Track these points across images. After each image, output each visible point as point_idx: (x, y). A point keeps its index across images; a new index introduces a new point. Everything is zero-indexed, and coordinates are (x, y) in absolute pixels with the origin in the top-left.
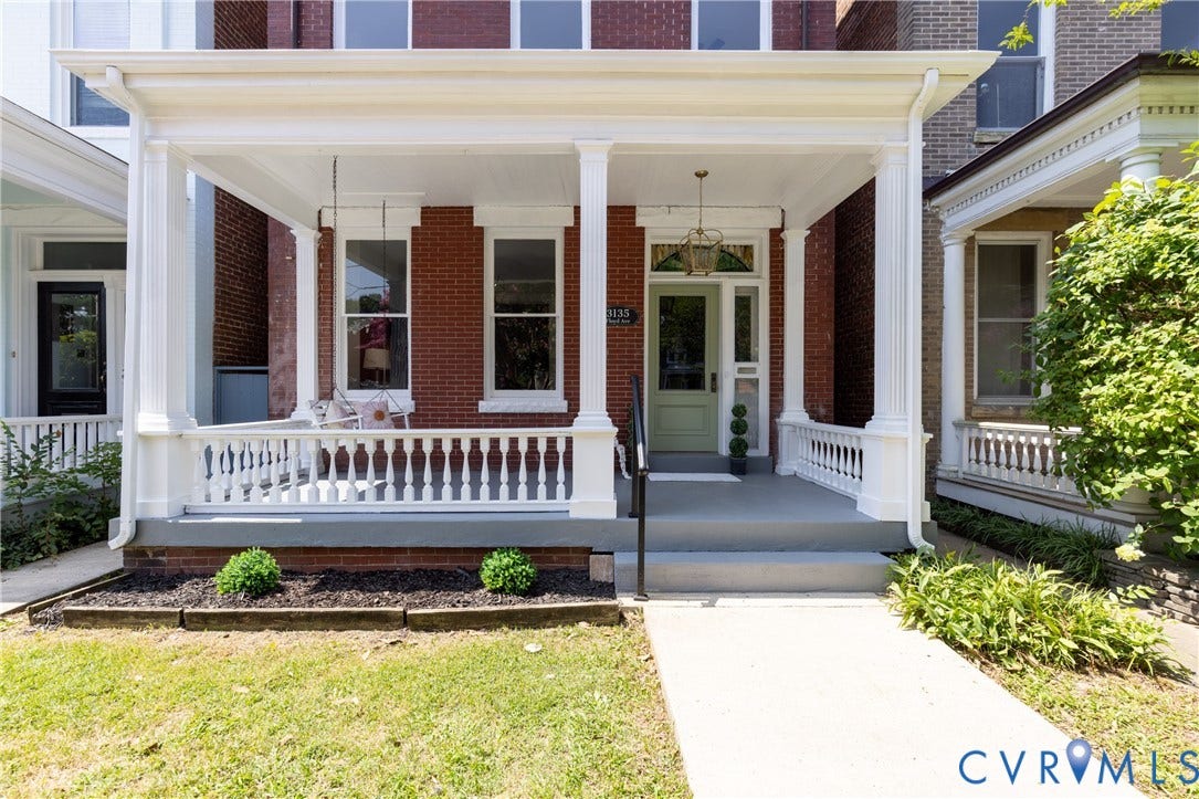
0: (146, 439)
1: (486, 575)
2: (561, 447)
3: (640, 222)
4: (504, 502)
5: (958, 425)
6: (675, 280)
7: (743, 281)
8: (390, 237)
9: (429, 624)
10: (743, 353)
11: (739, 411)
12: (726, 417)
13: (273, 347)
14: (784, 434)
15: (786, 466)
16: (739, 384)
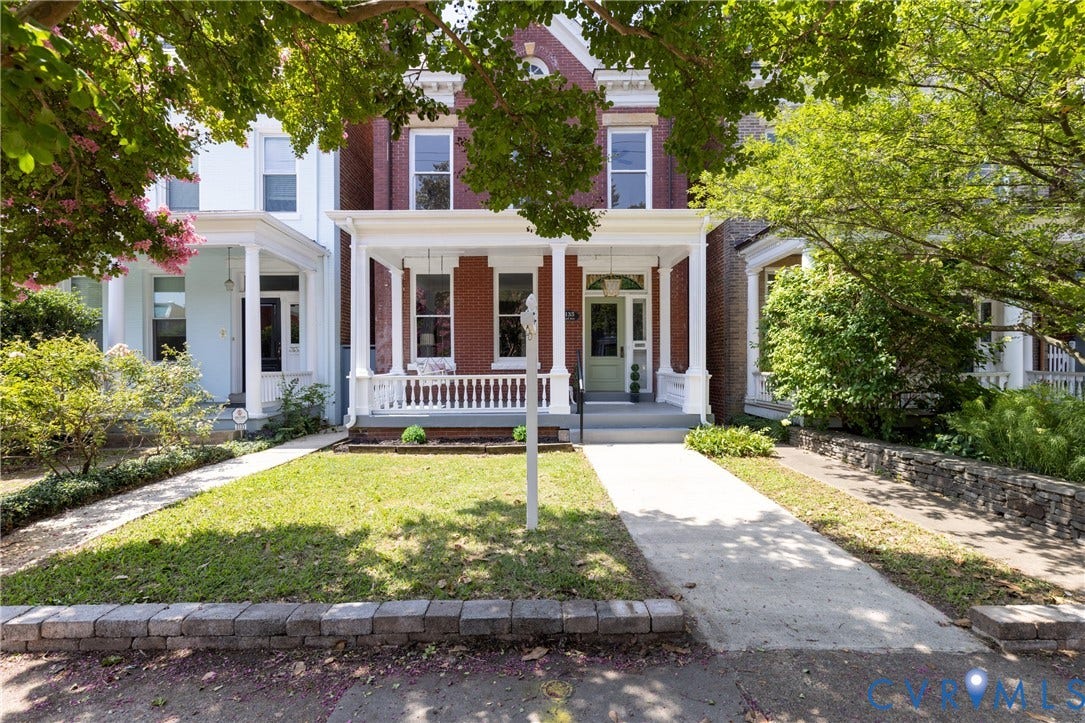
0: (358, 380)
1: (515, 436)
2: (544, 383)
3: (580, 264)
5: (755, 374)
6: (597, 295)
7: (637, 295)
8: (445, 273)
9: (496, 452)
10: (638, 334)
11: (635, 367)
12: (629, 371)
13: (378, 334)
14: (660, 380)
15: (661, 398)
16: (635, 352)
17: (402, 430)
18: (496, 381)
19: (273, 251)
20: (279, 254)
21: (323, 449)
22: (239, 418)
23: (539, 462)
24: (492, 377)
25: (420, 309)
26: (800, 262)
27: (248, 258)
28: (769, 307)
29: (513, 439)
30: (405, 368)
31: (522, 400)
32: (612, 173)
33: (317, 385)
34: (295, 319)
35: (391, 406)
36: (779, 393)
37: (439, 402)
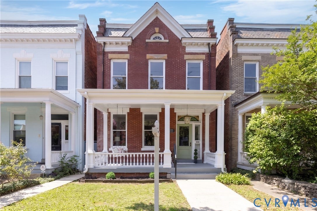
1: (150, 176)
2: (161, 156)
3: (175, 112)
5: (241, 153)
6: (181, 123)
7: (197, 123)
8: (124, 114)
9: (142, 182)
10: (197, 138)
11: (196, 150)
12: (193, 152)
13: (98, 137)
14: (205, 155)
15: (205, 162)
16: (196, 145)
17: (106, 173)
18: (143, 155)
19: (58, 105)
20: (60, 106)
21: (75, 181)
22: (43, 169)
23: (159, 186)
24: (141, 154)
25: (114, 128)
26: (261, 111)
27: (47, 107)
28: (248, 128)
30: (108, 150)
31: (153, 162)
32: (188, 77)
33: (75, 156)
34: (67, 131)
35: (102, 164)
36: (252, 160)
37: (121, 163)
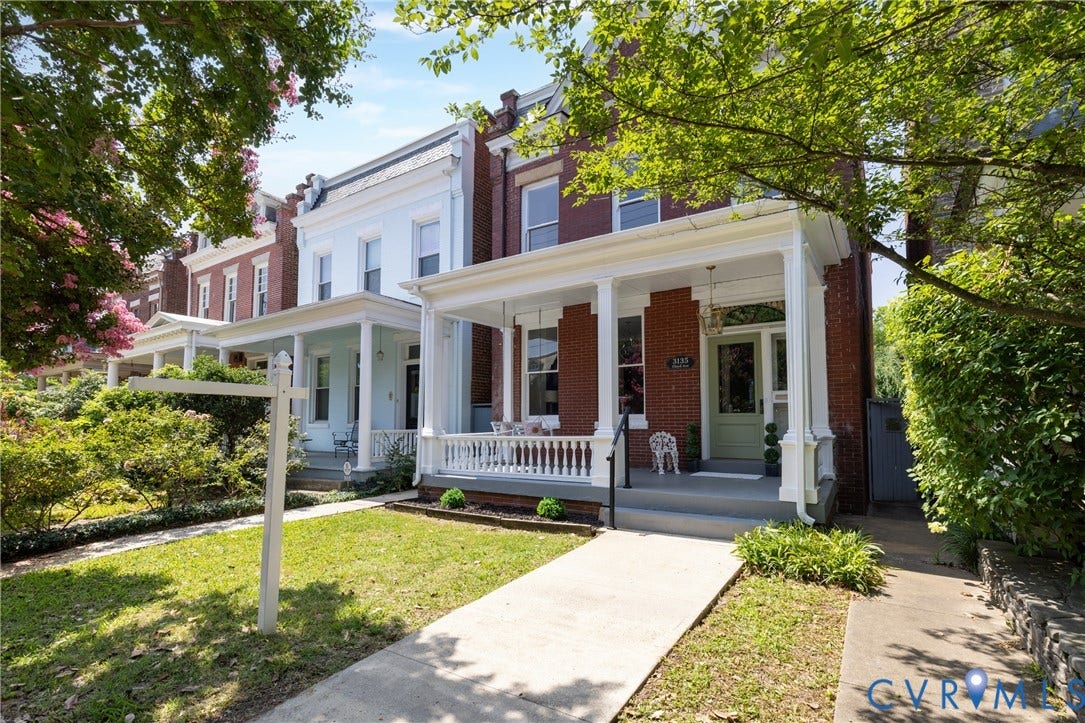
3: (694, 297)
4: (556, 475)
8: (548, 325)
10: (780, 382)
11: (770, 427)
13: (494, 393)
16: (776, 406)
17: (444, 490)
22: (347, 468)
27: (363, 333)
29: (536, 513)
